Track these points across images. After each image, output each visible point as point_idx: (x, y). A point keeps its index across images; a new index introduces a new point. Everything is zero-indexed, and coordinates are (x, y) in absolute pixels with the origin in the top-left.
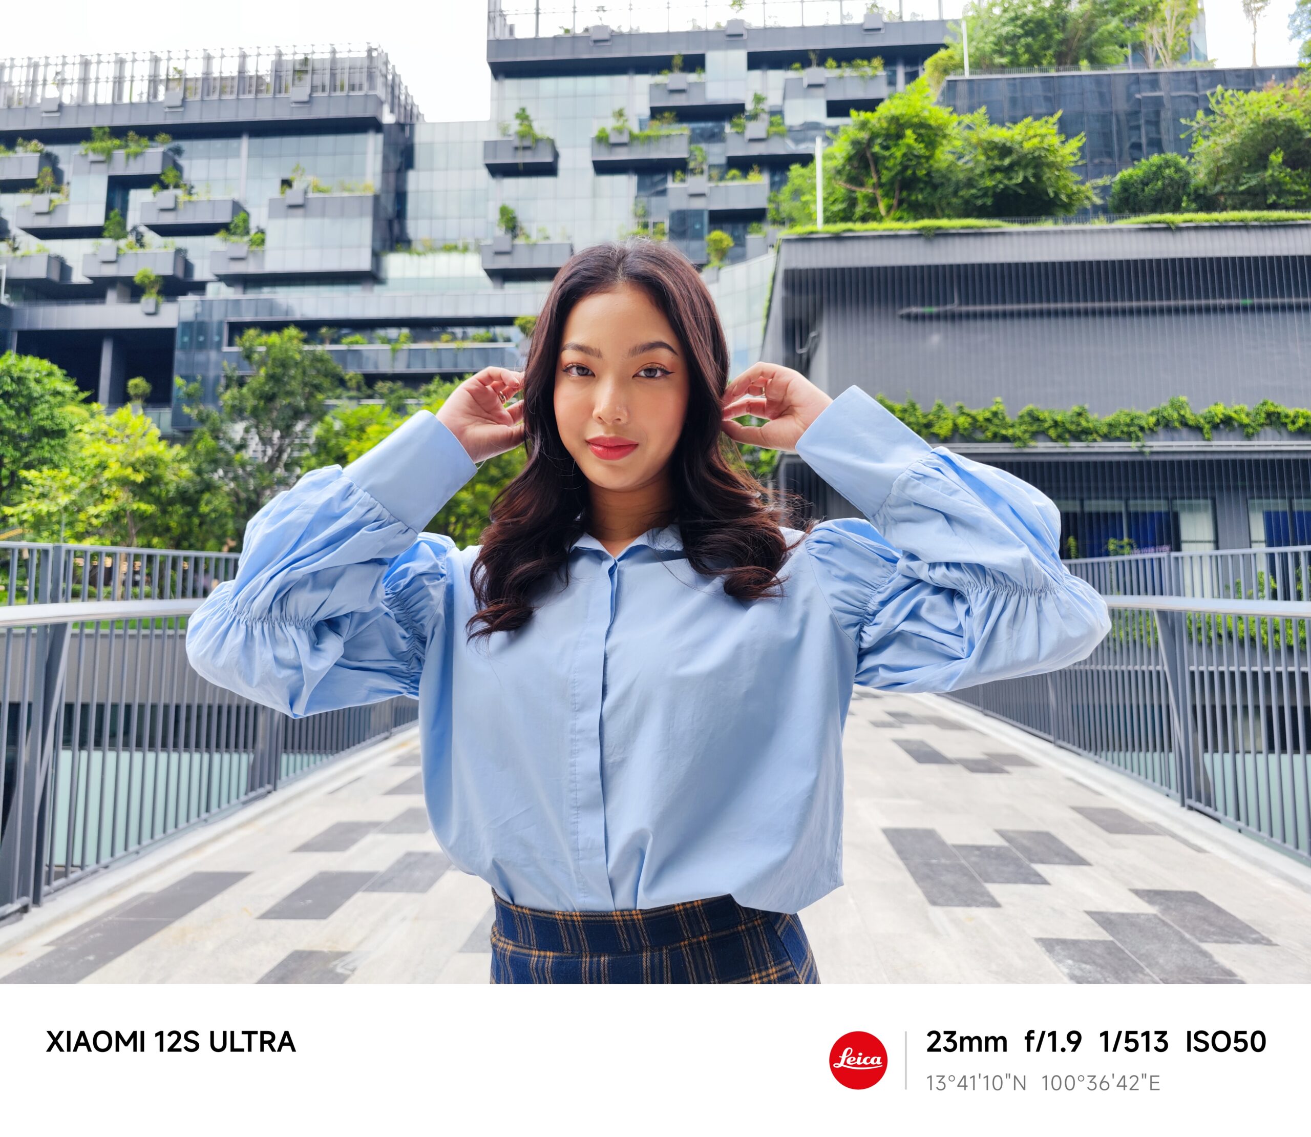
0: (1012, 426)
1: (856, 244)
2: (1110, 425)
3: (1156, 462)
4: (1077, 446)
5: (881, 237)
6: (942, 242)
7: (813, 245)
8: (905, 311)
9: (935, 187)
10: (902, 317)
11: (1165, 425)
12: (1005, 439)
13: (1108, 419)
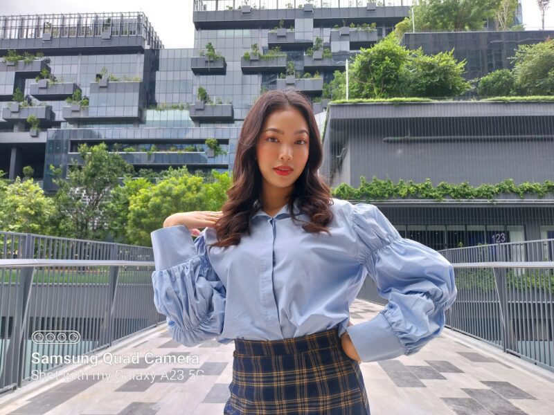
0: (434, 191)
1: (364, 108)
2: (479, 191)
3: (499, 208)
4: (463, 201)
5: (375, 105)
6: (403, 107)
7: (345, 108)
8: (386, 139)
9: (400, 83)
10: (385, 141)
11: (503, 192)
12: (431, 197)
13: (477, 189)
